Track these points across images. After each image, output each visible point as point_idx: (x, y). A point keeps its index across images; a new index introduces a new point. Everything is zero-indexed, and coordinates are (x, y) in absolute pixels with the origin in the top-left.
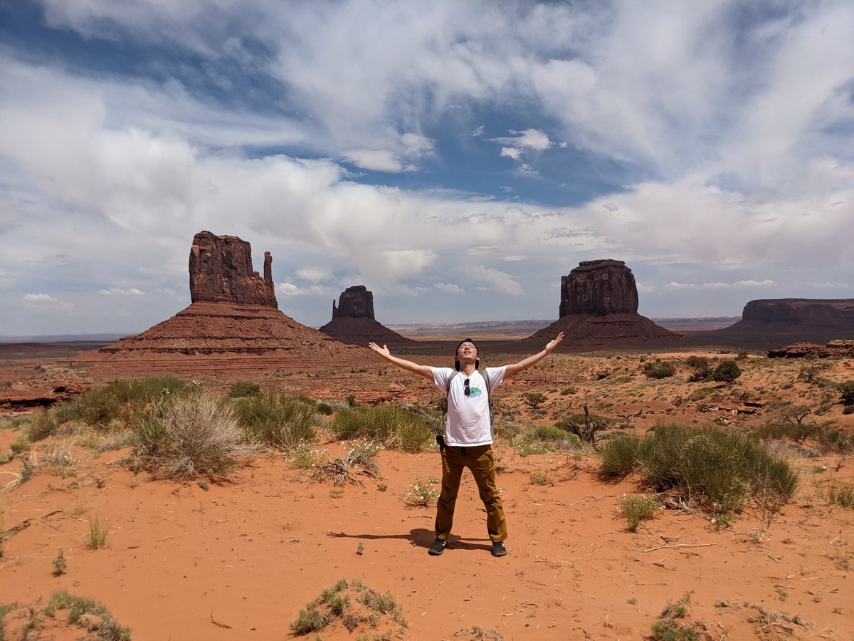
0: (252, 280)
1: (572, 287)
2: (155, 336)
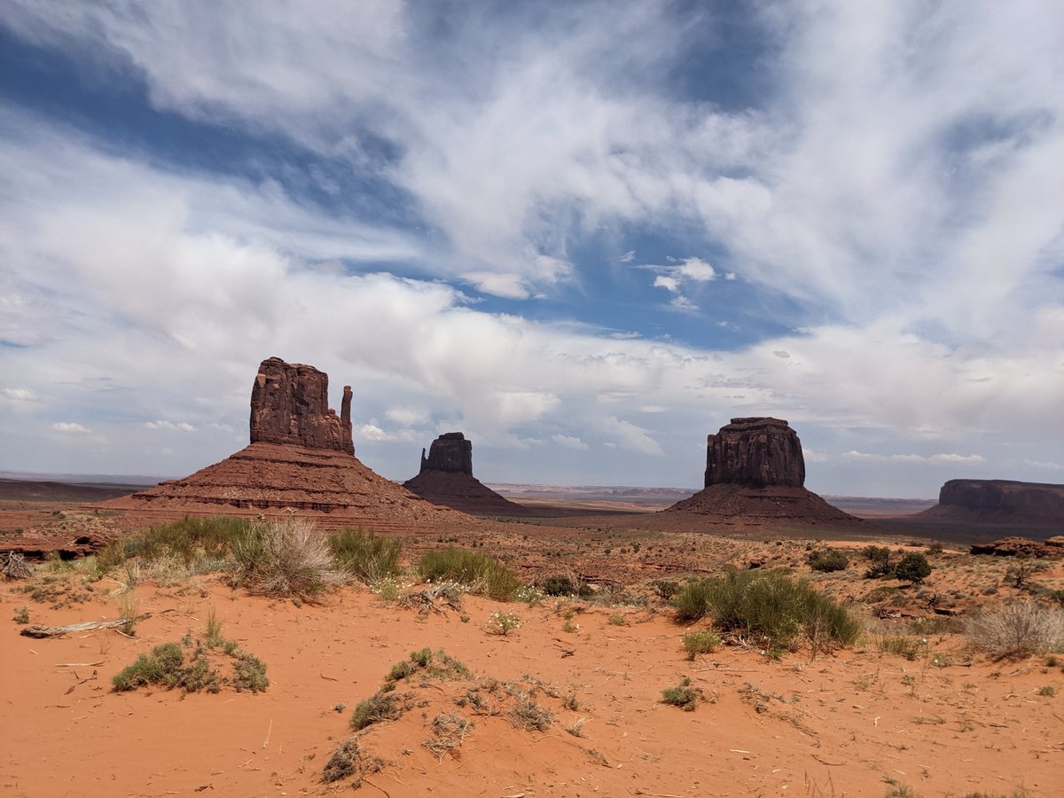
0: (327, 419)
1: (721, 449)
2: (203, 481)
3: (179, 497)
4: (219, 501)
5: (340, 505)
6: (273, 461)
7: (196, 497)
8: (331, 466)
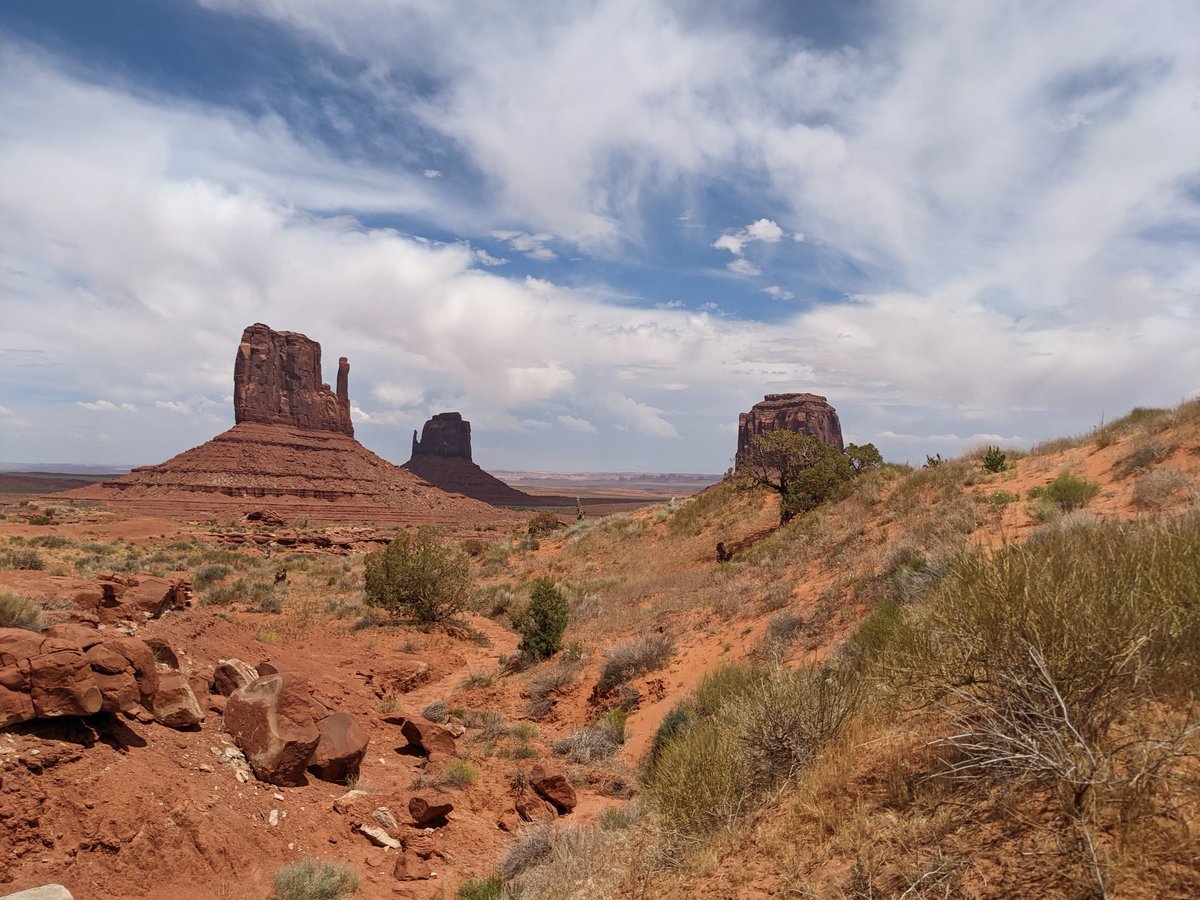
0: (321, 395)
1: (754, 428)
2: (185, 467)
3: (159, 485)
4: (208, 489)
5: (345, 493)
6: (265, 443)
7: (180, 485)
8: (329, 449)
